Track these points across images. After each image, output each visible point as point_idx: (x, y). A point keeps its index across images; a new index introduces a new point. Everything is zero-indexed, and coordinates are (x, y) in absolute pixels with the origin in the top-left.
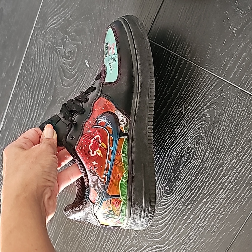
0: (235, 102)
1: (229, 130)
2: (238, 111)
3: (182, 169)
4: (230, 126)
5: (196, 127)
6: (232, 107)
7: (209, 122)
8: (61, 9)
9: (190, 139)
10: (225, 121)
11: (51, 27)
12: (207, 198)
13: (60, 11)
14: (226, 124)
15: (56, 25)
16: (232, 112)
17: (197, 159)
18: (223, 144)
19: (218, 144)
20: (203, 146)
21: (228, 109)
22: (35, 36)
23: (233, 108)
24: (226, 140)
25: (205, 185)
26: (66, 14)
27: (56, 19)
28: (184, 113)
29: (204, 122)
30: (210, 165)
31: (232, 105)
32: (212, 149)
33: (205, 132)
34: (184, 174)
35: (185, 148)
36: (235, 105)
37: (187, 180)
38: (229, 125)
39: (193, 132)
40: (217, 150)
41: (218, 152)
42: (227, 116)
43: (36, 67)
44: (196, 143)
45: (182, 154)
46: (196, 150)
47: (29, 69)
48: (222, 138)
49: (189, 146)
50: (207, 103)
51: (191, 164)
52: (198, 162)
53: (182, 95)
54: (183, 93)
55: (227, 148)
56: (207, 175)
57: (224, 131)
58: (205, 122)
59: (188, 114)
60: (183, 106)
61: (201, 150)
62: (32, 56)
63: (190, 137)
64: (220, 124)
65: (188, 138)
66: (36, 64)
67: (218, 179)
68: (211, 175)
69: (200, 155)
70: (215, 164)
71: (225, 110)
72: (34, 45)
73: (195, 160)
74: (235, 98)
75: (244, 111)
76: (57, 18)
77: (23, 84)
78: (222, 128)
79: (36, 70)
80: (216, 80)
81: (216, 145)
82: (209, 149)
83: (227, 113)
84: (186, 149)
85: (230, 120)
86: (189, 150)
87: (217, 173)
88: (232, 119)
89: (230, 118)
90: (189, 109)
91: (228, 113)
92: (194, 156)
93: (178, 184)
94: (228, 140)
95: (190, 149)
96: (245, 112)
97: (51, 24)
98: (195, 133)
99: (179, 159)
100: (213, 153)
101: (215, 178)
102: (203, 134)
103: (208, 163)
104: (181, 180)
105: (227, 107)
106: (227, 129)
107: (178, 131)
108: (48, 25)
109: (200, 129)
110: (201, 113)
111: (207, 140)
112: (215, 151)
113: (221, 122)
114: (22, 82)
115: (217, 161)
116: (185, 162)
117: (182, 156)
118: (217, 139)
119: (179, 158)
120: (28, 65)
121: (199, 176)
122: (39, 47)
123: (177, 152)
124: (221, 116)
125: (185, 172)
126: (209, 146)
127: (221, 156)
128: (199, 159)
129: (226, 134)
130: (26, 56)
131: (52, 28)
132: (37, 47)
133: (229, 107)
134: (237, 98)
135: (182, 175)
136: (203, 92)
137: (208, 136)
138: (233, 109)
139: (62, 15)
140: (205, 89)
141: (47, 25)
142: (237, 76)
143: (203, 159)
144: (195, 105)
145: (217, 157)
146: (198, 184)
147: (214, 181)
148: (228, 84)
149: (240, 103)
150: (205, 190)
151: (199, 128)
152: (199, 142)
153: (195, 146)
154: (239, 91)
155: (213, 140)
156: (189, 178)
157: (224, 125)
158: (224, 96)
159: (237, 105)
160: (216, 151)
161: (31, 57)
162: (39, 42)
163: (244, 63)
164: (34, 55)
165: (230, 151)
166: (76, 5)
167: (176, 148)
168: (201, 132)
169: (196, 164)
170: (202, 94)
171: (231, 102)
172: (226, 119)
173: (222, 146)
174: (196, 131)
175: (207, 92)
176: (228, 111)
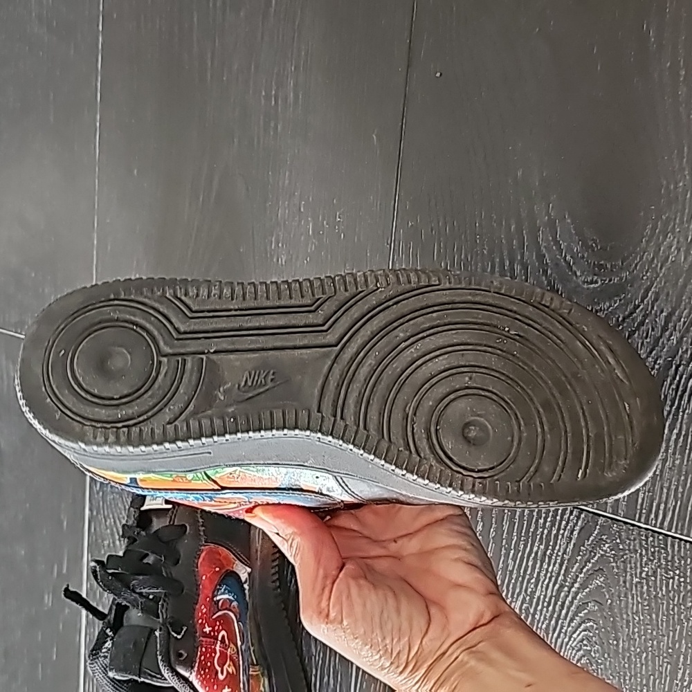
0: (644, 561)
1: (654, 633)
2: (658, 582)
4: (655, 621)
5: (572, 639)
6: (641, 573)
7: (601, 622)
10: (636, 611)
14: (641, 618)
16: (645, 588)
18: (654, 669)
19: (644, 673)
23: (644, 575)
24: (657, 658)
28: (532, 611)
29: (589, 624)
32: (631, 687)
33: (600, 648)
36: (645, 567)
38: (651, 619)
39: (571, 653)
40: (645, 687)
42: (637, 600)
48: (647, 656)
50: (577, 576)
53: (510, 568)
54: (510, 561)
55: (668, 678)
57: (643, 637)
58: (592, 624)
59: (541, 610)
60: (523, 593)
62: (105, 540)
64: (628, 622)
71: (628, 584)
72: (102, 511)
74: (639, 551)
75: (673, 578)
80: (578, 517)
81: (639, 675)
82: (627, 689)
83: (634, 592)
88: (653, 604)
89: (646, 603)
90: (539, 598)
91: (636, 590)
94: (661, 657)
96: (676, 581)
98: (575, 654)
102: (597, 655)
105: (628, 577)
106: (650, 631)
109: (585, 642)
110: (572, 603)
111: (613, 666)
113: (628, 615)
118: (636, 661)
122: (116, 515)
124: (623, 601)
126: (622, 680)
129: (652, 644)
132: (111, 516)
133: (634, 576)
134: (644, 551)
136: (559, 551)
137: (610, 658)
138: (644, 578)
140: (559, 541)
144: (551, 585)
148: (609, 520)
149: (655, 561)
151: (582, 641)
154: (642, 533)
155: (626, 665)
157: (639, 623)
158: (611, 550)
159: (650, 567)
161: (105, 542)
162: (113, 502)
164: (110, 536)
165: (677, 685)
168: (591, 651)
170: (557, 555)
171: (633, 562)
172: (637, 606)
173: (654, 676)
174: (578, 651)
175: (568, 550)
176: (636, 586)
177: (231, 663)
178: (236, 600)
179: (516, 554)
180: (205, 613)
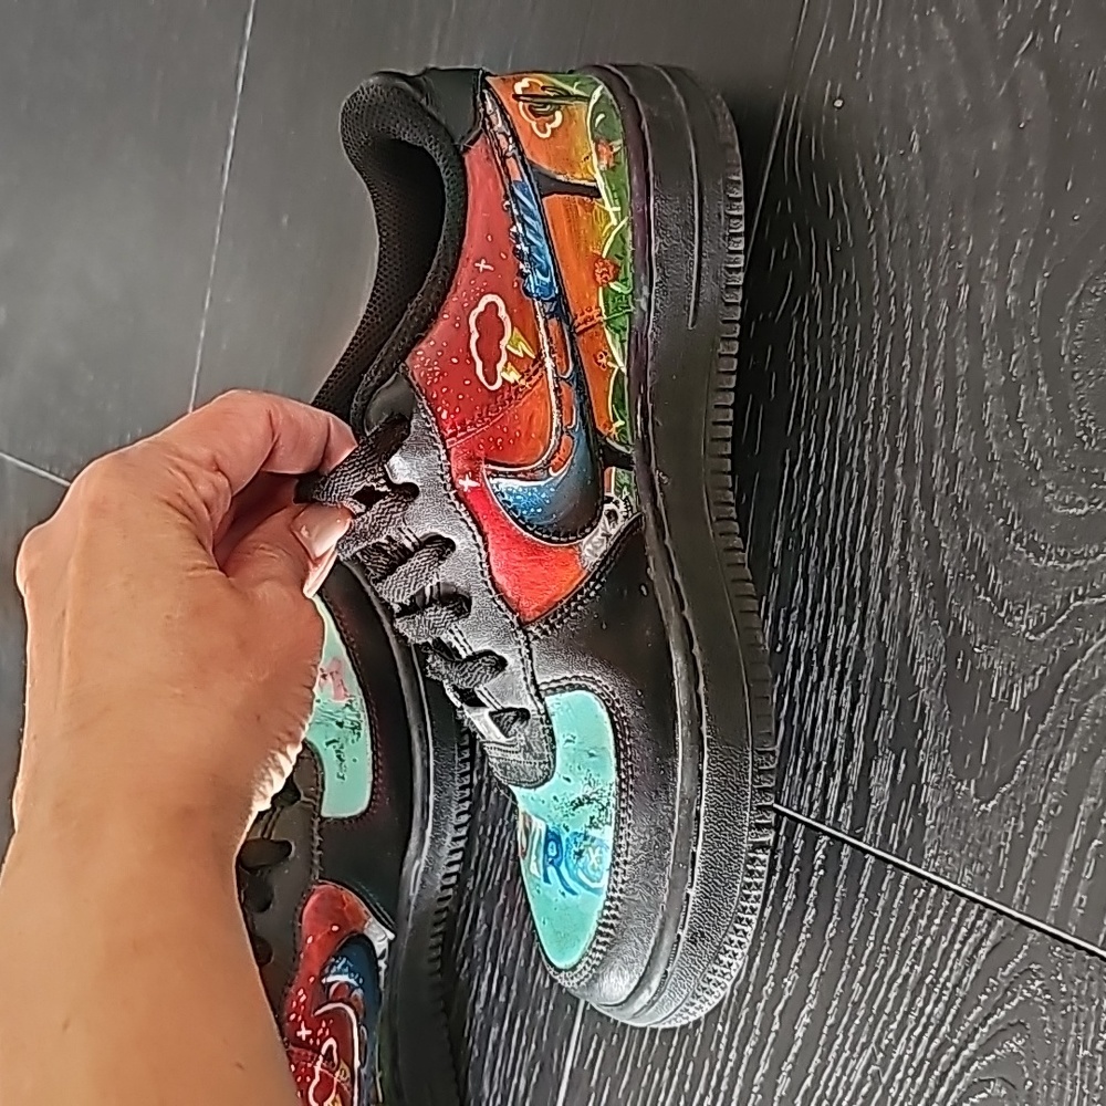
6: (1095, 1042)
16: (1099, 1069)
23: (1099, 1047)
28: (884, 1080)
31: (1091, 1037)
42: (1081, 1089)
50: (976, 1030)
53: (855, 997)
54: (856, 986)
59: (902, 1082)
60: (873, 1045)
71: (1067, 1058)
74: (1097, 1002)
80: (991, 924)
83: (1077, 1074)
89: (1098, 1096)
90: (900, 1058)
91: (1082, 1072)
105: (1071, 1046)
110: (959, 1076)
124: (1055, 1088)
133: (1081, 1044)
136: (948, 979)
138: (1099, 1052)
140: (950, 963)
142: (1081, 900)
144: (925, 1039)
148: (1047, 937)
158: (1046, 992)
170: (944, 987)
171: (1082, 1020)
172: (1080, 1101)
175: (965, 980)
176: (1083, 1064)
177: (338, 1098)
178: (361, 986)
179: (869, 974)
180: (304, 1003)
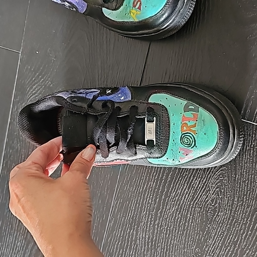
0: (253, 139)
1: (253, 172)
3: (210, 225)
4: (254, 167)
5: (215, 175)
7: (229, 167)
8: (39, 77)
9: (212, 189)
10: (246, 162)
11: (31, 97)
12: (246, 254)
13: (39, 79)
14: (248, 165)
15: (36, 95)
16: (252, 152)
17: (225, 211)
18: (250, 188)
19: (246, 189)
20: (229, 194)
21: (247, 149)
22: (15, 110)
23: (252, 146)
24: (253, 183)
25: (242, 239)
26: (46, 81)
27: (35, 88)
29: (223, 168)
30: (241, 215)
31: (250, 144)
32: (239, 196)
33: (227, 179)
34: (214, 230)
35: (209, 200)
36: (253, 143)
37: (219, 236)
38: (252, 166)
39: (214, 181)
40: (245, 196)
41: (248, 199)
42: (247, 157)
43: (22, 142)
44: (219, 193)
45: (206, 208)
46: (222, 201)
47: (15, 146)
48: (248, 182)
49: (213, 198)
51: (219, 217)
52: (227, 214)
56: (240, 226)
57: (248, 174)
58: (225, 168)
61: (227, 199)
62: (15, 132)
63: (212, 187)
64: (242, 167)
65: (209, 189)
66: (21, 140)
67: (255, 229)
68: (245, 226)
69: (227, 205)
70: (247, 212)
71: (244, 150)
72: (16, 120)
73: (223, 212)
74: (252, 135)
76: (37, 87)
77: (10, 164)
78: (245, 170)
79: (22, 146)
81: (243, 190)
82: (236, 197)
83: (247, 154)
84: (210, 202)
85: (252, 160)
86: (214, 202)
87: (252, 223)
89: (252, 158)
91: (248, 153)
92: (221, 207)
93: (210, 243)
94: (255, 183)
95: (215, 200)
97: (31, 94)
98: (216, 181)
99: (205, 215)
100: (242, 201)
101: (251, 228)
102: (225, 182)
103: (238, 212)
104: (212, 238)
106: (251, 171)
107: (197, 183)
108: (28, 97)
109: (221, 176)
111: (232, 187)
112: (243, 197)
113: (243, 164)
114: (9, 162)
115: (248, 208)
116: (212, 217)
117: (207, 210)
118: (243, 184)
119: (204, 213)
120: (13, 142)
121: (231, 230)
123: (201, 206)
124: (241, 158)
125: (214, 228)
126: (235, 193)
127: (251, 202)
128: (227, 210)
129: (251, 177)
130: (8, 134)
131: (33, 98)
133: (248, 146)
134: (254, 135)
135: (212, 232)
137: (231, 183)
139: (42, 83)
141: (26, 96)
142: (249, 111)
143: (232, 209)
145: (247, 204)
146: (232, 239)
147: (250, 232)
150: (242, 244)
152: (223, 191)
153: (219, 196)
154: (254, 127)
155: (238, 186)
156: (221, 234)
157: (247, 167)
159: (255, 142)
160: (245, 198)
161: (15, 134)
163: (253, 97)
166: (55, 70)
167: (198, 202)
168: (223, 180)
169: (225, 217)
171: (248, 140)
172: (247, 160)
173: (250, 191)
174: (217, 180)
176: (248, 151)
